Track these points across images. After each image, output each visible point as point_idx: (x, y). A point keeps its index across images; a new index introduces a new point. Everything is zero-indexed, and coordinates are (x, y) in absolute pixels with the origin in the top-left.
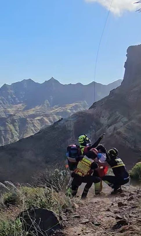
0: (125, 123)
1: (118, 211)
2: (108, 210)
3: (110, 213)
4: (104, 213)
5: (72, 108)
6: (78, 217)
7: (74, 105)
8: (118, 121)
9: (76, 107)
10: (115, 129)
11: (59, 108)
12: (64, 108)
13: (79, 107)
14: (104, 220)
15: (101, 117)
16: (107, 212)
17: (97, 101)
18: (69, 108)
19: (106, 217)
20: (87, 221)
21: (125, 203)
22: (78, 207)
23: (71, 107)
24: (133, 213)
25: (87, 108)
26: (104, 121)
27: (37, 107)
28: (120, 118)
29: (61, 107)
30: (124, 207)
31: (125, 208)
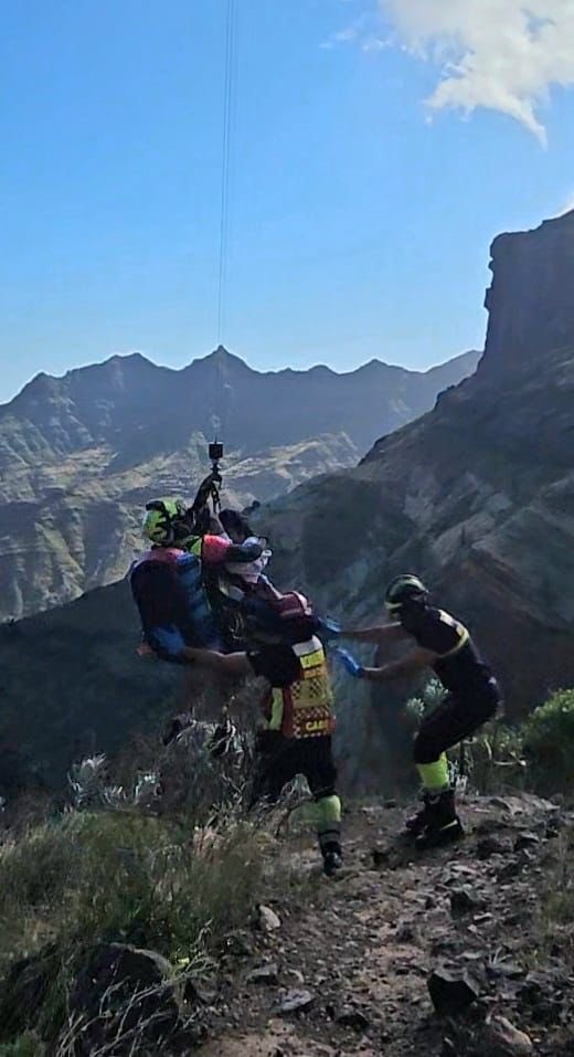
0: (501, 517)
1: (447, 941)
2: (406, 937)
3: (415, 950)
4: (387, 953)
5: (297, 462)
6: (270, 981)
7: (302, 449)
8: (473, 508)
9: (310, 458)
10: (465, 541)
11: (246, 461)
12: (263, 463)
13: (324, 458)
14: (379, 990)
15: (409, 499)
16: (401, 946)
17: (391, 432)
18: (282, 463)
19: (392, 978)
20: (304, 1001)
21: (480, 897)
22: (278, 924)
23: (289, 456)
24: (507, 951)
25: (354, 462)
26: (420, 510)
27: (160, 459)
28: (479, 497)
29: (254, 457)
30: (476, 918)
31: (476, 923)
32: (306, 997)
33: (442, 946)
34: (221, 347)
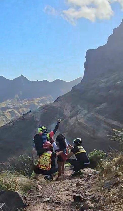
0: (85, 115)
1: (76, 190)
2: (67, 190)
3: (69, 192)
4: (64, 193)
5: (40, 102)
6: (41, 197)
7: (41, 99)
8: (79, 112)
9: (42, 101)
10: (76, 120)
11: (28, 101)
12: (32, 102)
13: (46, 101)
14: (63, 198)
15: (64, 110)
16: (66, 191)
17: (61, 95)
18: (36, 102)
19: (65, 196)
20: (48, 200)
21: (83, 183)
22: (41, 188)
23: (38, 100)
24: (88, 191)
25: (53, 102)
26: (67, 113)
27: (8, 100)
28: (80, 111)
29: (30, 100)
30: (81, 187)
31: (82, 187)
32: (48, 199)
33: (75, 191)
34: (22, 75)
